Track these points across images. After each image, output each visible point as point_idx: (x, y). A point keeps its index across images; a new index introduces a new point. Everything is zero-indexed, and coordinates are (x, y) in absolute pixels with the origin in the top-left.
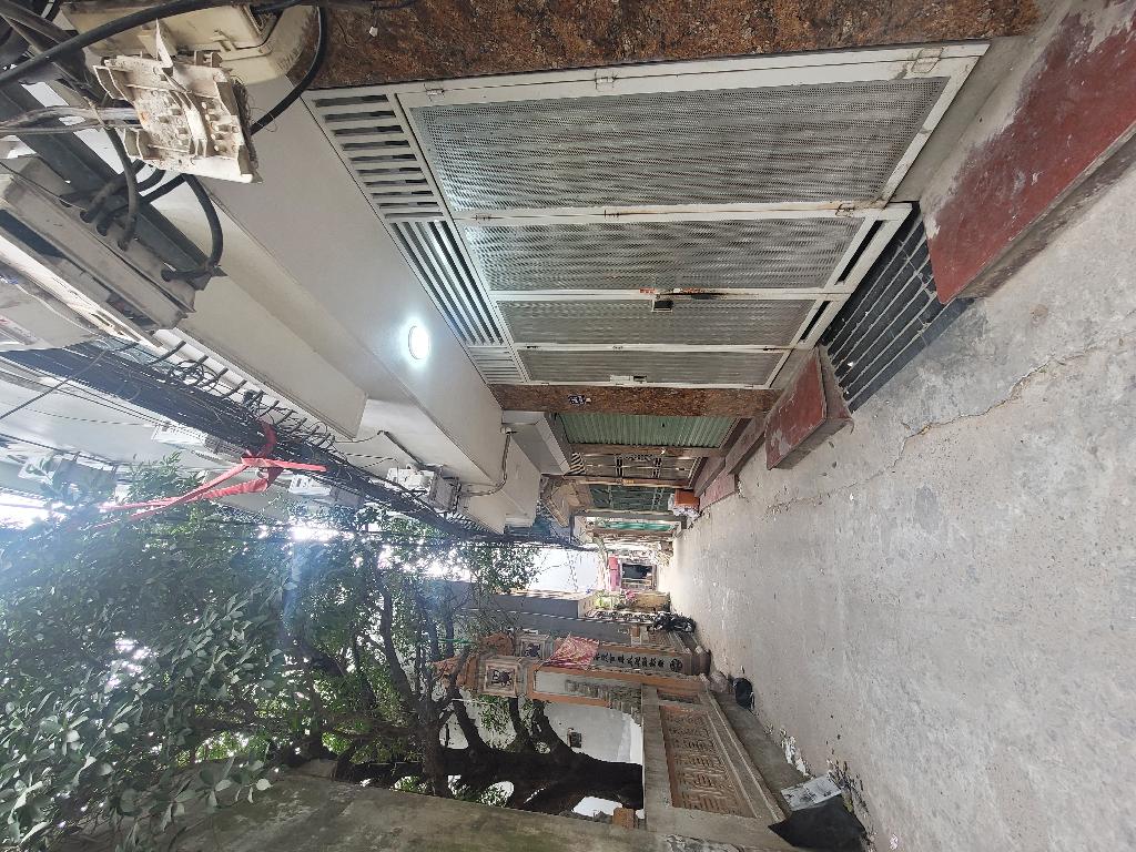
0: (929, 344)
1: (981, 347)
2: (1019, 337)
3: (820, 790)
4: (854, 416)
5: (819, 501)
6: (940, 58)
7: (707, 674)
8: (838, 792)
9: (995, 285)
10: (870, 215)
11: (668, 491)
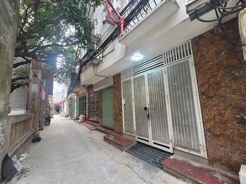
0: (148, 163)
1: (153, 173)
2: (159, 180)
3: (19, 166)
4: (124, 152)
5: (100, 148)
6: (204, 151)
7: (39, 130)
8: (19, 171)
9: (167, 172)
10: (171, 146)
11: (86, 115)
